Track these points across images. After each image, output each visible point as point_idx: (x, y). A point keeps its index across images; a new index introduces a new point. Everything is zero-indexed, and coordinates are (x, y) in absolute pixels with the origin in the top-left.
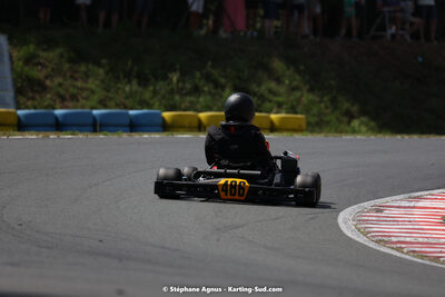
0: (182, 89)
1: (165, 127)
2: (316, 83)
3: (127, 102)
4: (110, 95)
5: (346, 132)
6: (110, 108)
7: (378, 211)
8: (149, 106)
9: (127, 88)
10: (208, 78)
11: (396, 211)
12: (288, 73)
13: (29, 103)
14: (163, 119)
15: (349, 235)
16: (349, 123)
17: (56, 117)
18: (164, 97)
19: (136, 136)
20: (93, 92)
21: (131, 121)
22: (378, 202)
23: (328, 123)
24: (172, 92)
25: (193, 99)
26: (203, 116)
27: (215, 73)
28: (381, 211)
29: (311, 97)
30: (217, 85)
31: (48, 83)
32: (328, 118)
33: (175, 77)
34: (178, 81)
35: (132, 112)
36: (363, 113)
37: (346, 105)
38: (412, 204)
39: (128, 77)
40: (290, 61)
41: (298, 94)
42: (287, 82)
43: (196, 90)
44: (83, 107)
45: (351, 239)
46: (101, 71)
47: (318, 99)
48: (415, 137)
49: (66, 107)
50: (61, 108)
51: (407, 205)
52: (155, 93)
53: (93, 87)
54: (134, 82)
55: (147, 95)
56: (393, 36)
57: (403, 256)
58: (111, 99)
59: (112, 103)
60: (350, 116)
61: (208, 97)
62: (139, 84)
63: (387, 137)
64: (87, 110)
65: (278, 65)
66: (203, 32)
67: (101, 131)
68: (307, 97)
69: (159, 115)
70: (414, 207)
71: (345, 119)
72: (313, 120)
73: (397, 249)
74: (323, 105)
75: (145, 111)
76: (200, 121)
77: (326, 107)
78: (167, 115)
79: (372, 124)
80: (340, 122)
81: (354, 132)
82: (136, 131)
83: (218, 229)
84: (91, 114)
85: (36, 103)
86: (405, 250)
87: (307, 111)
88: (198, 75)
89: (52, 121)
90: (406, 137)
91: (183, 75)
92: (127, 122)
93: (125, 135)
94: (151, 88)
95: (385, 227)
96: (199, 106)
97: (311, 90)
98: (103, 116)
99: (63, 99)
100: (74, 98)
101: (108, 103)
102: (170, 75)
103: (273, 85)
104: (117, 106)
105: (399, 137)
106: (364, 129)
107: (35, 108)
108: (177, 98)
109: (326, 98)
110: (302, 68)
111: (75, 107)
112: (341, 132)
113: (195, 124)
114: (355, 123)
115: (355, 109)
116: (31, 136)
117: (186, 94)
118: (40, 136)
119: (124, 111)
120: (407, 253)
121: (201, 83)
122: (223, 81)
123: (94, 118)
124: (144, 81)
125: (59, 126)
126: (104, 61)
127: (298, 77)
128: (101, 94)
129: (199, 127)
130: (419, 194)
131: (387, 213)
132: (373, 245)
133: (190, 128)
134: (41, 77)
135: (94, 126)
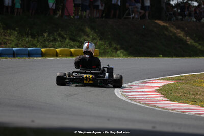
0: (49, 39)
1: (42, 55)
2: (103, 36)
3: (27, 45)
4: (19, 42)
5: (116, 56)
6: (20, 47)
8: (36, 47)
9: (27, 39)
10: (59, 35)
11: (137, 87)
12: (92, 33)
14: (42, 51)
15: (119, 97)
16: (116, 52)
18: (41, 43)
20: (13, 41)
21: (29, 52)
22: (130, 84)
23: (108, 53)
24: (45, 41)
25: (53, 43)
26: (57, 50)
27: (62, 33)
28: (131, 87)
29: (101, 42)
30: (63, 38)
32: (108, 51)
33: (46, 35)
34: (47, 36)
35: (29, 49)
36: (122, 48)
37: (115, 46)
38: (143, 85)
39: (27, 35)
40: (92, 28)
41: (96, 41)
42: (91, 36)
43: (55, 40)
44: (9, 47)
45: (120, 99)
46: (16, 33)
47: (103, 43)
48: (143, 58)
51: (141, 85)
52: (38, 41)
53: (13, 39)
54: (30, 37)
55: (35, 42)
56: (133, 18)
57: (142, 105)
58: (20, 44)
59: (21, 45)
60: (117, 50)
61: (60, 42)
62: (32, 38)
63: (132, 58)
64: (11, 48)
65: (88, 30)
66: (57, 16)
67: (17, 57)
68: (99, 42)
69: (40, 50)
70: (144, 86)
71: (114, 51)
72: (102, 51)
73: (140, 103)
74: (105, 46)
75: (34, 48)
76: (56, 52)
77: (107, 47)
78: (43, 50)
79: (125, 53)
80: (113, 52)
81: (118, 56)
82: (31, 57)
83: (67, 96)
87: (99, 48)
88: (55, 33)
90: (139, 58)
91: (49, 33)
92: (27, 53)
93: (27, 58)
94: (36, 39)
95: (133, 94)
96: (56, 46)
97: (101, 39)
98: (17, 50)
100: (5, 43)
101: (19, 45)
102: (44, 34)
103: (86, 37)
104: (23, 46)
105: (136, 58)
106: (122, 55)
108: (47, 43)
109: (107, 43)
110: (97, 30)
111: (5, 47)
112: (113, 56)
114: (119, 52)
115: (119, 47)
117: (50, 42)
119: (26, 49)
120: (143, 104)
121: (57, 37)
122: (65, 36)
123: (13, 51)
124: (33, 36)
126: (17, 28)
127: (95, 34)
128: (16, 42)
129: (57, 55)
130: (146, 80)
131: (133, 88)
132: (129, 101)
133: (52, 55)
135: (14, 55)
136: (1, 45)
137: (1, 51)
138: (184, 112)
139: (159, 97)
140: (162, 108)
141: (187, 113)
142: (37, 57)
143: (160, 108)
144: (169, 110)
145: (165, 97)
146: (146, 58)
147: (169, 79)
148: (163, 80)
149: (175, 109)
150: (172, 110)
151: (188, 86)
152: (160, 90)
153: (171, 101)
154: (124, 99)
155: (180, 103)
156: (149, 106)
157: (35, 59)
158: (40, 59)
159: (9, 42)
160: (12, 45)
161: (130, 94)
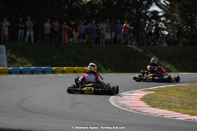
1: (53, 72)
7: (121, 97)
11: (126, 97)
13: (12, 66)
15: (113, 104)
17: (20, 69)
19: (45, 75)
26: (64, 68)
31: (17, 59)
35: (43, 68)
38: (130, 95)
46: (34, 56)
49: (23, 67)
50: (21, 67)
51: (128, 94)
57: (130, 111)
63: (121, 74)
64: (29, 67)
67: (35, 74)
69: (52, 68)
73: (128, 109)
75: (46, 67)
84: (31, 68)
85: (14, 66)
86: (131, 109)
89: (19, 71)
90: (126, 74)
93: (42, 75)
95: (124, 102)
98: (34, 69)
99: (22, 64)
100: (25, 64)
105: (124, 74)
111: (25, 67)
113: (62, 71)
116: (14, 76)
118: (17, 76)
119: (40, 67)
123: (32, 70)
125: (21, 72)
129: (64, 72)
130: (132, 91)
131: (123, 97)
132: (121, 108)
133: (60, 72)
134: (15, 57)
135: (32, 72)
136: (22, 65)
137: (23, 69)
138: (162, 116)
139: (143, 104)
140: (146, 113)
141: (165, 117)
142: (49, 73)
143: (144, 113)
144: (151, 114)
145: (147, 104)
146: (131, 74)
147: (149, 90)
148: (145, 91)
149: (156, 114)
150: (154, 114)
151: (164, 96)
152: (143, 99)
153: (152, 107)
154: (117, 106)
155: (159, 109)
156: (136, 111)
157: (48, 75)
158: (52, 75)
159: (28, 62)
160: (31, 65)
161: (121, 102)
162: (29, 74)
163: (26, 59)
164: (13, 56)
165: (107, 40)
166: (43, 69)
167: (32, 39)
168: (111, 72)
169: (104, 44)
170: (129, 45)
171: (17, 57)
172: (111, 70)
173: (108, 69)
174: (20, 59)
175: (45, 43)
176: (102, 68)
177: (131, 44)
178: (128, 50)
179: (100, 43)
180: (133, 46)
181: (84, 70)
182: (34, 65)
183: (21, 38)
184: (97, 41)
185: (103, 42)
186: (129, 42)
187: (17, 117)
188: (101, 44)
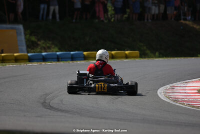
1: (85, 58)
7: (172, 89)
11: (179, 88)
13: (32, 51)
14: (84, 55)
17: (43, 56)
19: (75, 62)
22: (172, 85)
31: (39, 43)
35: (72, 53)
38: (185, 86)
44: (53, 51)
45: (163, 100)
49: (46, 52)
50: (44, 52)
51: (183, 86)
64: (54, 53)
67: (61, 61)
69: (82, 53)
70: (186, 87)
73: (182, 104)
75: (76, 52)
78: (85, 53)
82: (75, 60)
84: (56, 54)
85: (35, 50)
86: (185, 104)
89: (42, 57)
92: (70, 56)
93: (71, 62)
95: (176, 95)
98: (60, 54)
99: (44, 48)
100: (49, 48)
107: (34, 52)
111: (49, 52)
116: (35, 64)
118: (39, 64)
119: (69, 52)
123: (58, 55)
125: (44, 59)
130: (187, 81)
131: (176, 89)
132: (173, 102)
134: (36, 40)
135: (58, 59)
136: (45, 50)
137: (46, 55)
142: (80, 60)
154: (167, 100)
156: (193, 107)
157: (79, 62)
158: (83, 62)
159: (53, 46)
160: (56, 49)
161: (172, 96)
162: (54, 61)
163: (50, 42)
164: (33, 39)
165: (153, 15)
166: (72, 55)
167: (58, 16)
168: (159, 57)
169: (150, 21)
170: (182, 21)
171: (39, 40)
172: (159, 54)
173: (155, 53)
174: (42, 41)
175: (74, 21)
176: (148, 52)
177: (185, 19)
178: (182, 28)
179: (144, 20)
180: (187, 22)
181: (124, 55)
182: (60, 50)
183: (43, 15)
184: (141, 17)
185: (149, 18)
186: (182, 17)
187: (38, 117)
188: (146, 21)
